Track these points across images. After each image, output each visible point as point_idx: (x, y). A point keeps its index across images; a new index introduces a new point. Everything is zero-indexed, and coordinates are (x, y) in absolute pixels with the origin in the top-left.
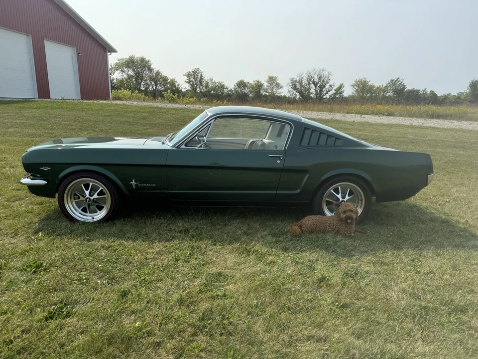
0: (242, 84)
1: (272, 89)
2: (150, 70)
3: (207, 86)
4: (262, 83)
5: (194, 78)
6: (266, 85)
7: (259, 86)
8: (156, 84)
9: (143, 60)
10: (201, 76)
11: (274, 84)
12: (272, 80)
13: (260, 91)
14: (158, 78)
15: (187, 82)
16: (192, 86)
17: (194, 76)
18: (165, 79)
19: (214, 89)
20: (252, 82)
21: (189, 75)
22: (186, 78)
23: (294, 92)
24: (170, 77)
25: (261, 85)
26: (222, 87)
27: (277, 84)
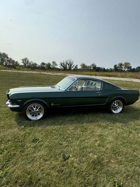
0: (43, 64)
1: (54, 66)
2: (8, 58)
3: (30, 64)
4: (50, 63)
5: (25, 61)
6: (52, 64)
7: (49, 65)
8: (10, 63)
9: (4, 54)
10: (28, 60)
11: (55, 64)
12: (54, 62)
14: (11, 61)
15: (22, 62)
16: (24, 64)
17: (25, 60)
18: (14, 61)
19: (33, 65)
20: (47, 63)
21: (23, 60)
22: (22, 61)
23: (62, 67)
25: (50, 64)
26: (36, 64)
27: (56, 64)
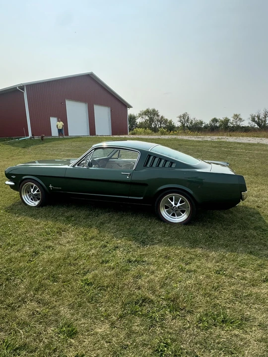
0: (215, 120)
1: (236, 122)
2: (158, 116)
3: (191, 123)
4: (229, 118)
5: (184, 118)
6: (231, 120)
7: (227, 121)
8: (161, 124)
9: (154, 110)
10: (188, 117)
11: (238, 119)
12: (236, 116)
13: (227, 124)
14: (162, 120)
15: (180, 121)
16: (182, 123)
17: (184, 117)
18: (166, 121)
19: (196, 124)
20: (222, 119)
21: (180, 117)
22: (178, 119)
23: (254, 123)
24: (169, 119)
25: (229, 120)
26: (202, 123)
27: (240, 119)
